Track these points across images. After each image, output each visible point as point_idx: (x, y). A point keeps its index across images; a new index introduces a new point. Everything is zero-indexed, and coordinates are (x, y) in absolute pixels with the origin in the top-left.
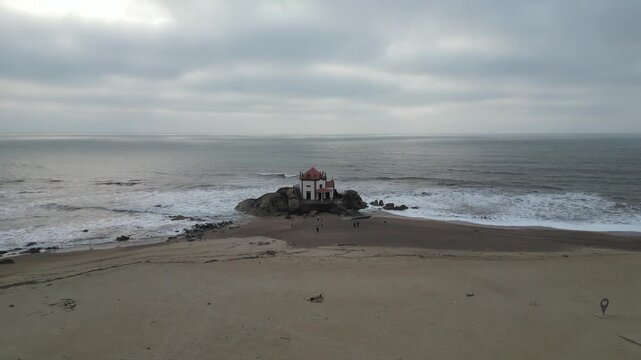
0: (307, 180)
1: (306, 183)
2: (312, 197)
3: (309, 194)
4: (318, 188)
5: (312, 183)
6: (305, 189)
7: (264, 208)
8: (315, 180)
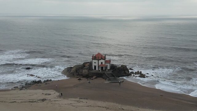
0: (95, 59)
1: (94, 61)
2: (97, 69)
3: (95, 67)
4: (100, 64)
5: (96, 61)
6: (94, 64)
7: (72, 73)
8: (98, 60)
